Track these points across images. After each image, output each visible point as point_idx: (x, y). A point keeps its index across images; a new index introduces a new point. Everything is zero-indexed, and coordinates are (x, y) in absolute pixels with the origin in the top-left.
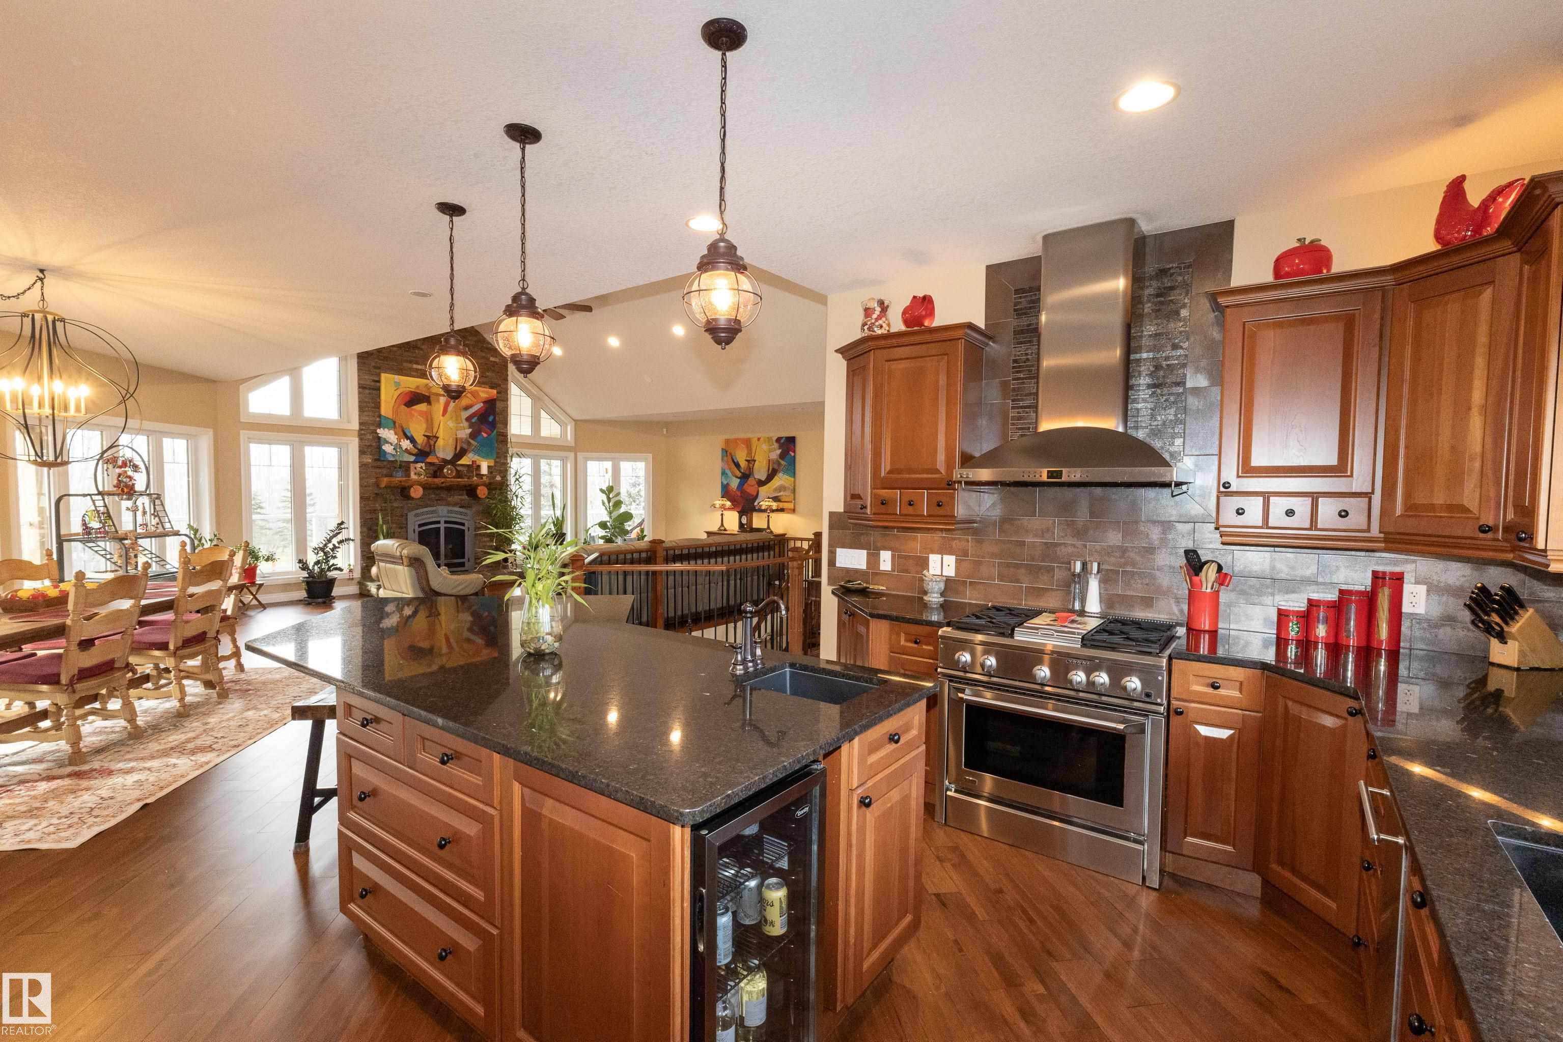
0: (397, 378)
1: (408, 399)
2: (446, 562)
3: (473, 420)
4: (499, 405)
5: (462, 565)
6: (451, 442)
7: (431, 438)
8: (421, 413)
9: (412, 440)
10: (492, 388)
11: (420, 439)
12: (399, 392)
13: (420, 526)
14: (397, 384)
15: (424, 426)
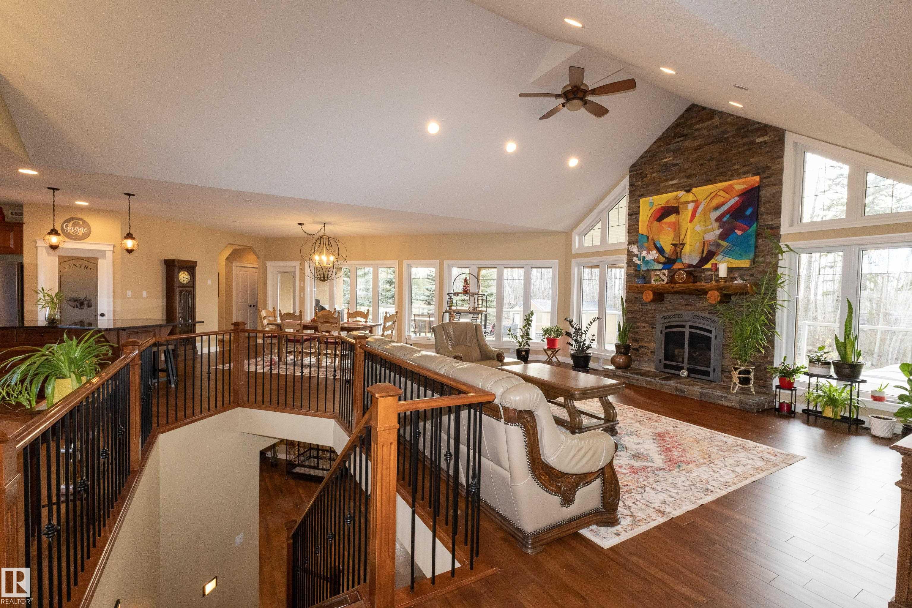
0: (651, 199)
1: (659, 215)
2: (689, 366)
3: (725, 219)
4: (765, 193)
5: (707, 374)
6: (698, 246)
7: (678, 246)
8: (670, 224)
9: (660, 251)
10: (755, 174)
11: (668, 249)
12: (652, 211)
13: (667, 327)
14: (652, 204)
15: (672, 235)
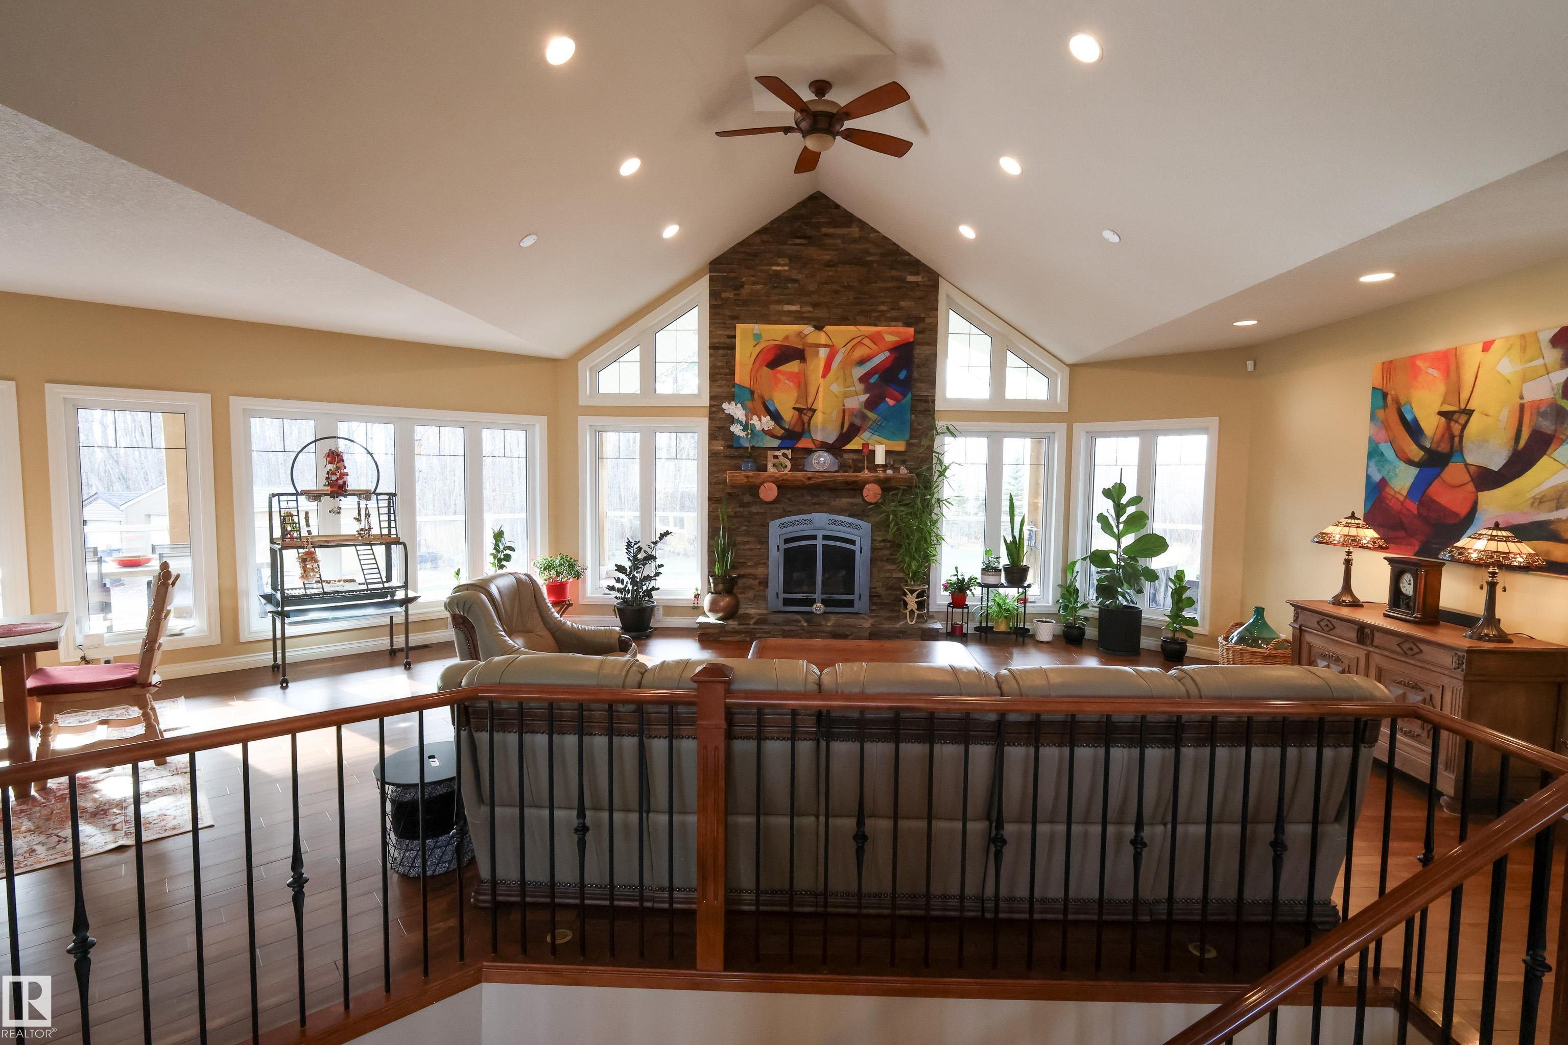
0: (757, 328)
1: (771, 357)
2: (824, 596)
3: (872, 380)
4: (920, 352)
5: (850, 603)
6: (835, 416)
7: (805, 412)
8: (791, 376)
9: (776, 417)
10: (907, 325)
11: (788, 415)
12: (758, 349)
13: (787, 541)
14: (758, 337)
15: (795, 394)
